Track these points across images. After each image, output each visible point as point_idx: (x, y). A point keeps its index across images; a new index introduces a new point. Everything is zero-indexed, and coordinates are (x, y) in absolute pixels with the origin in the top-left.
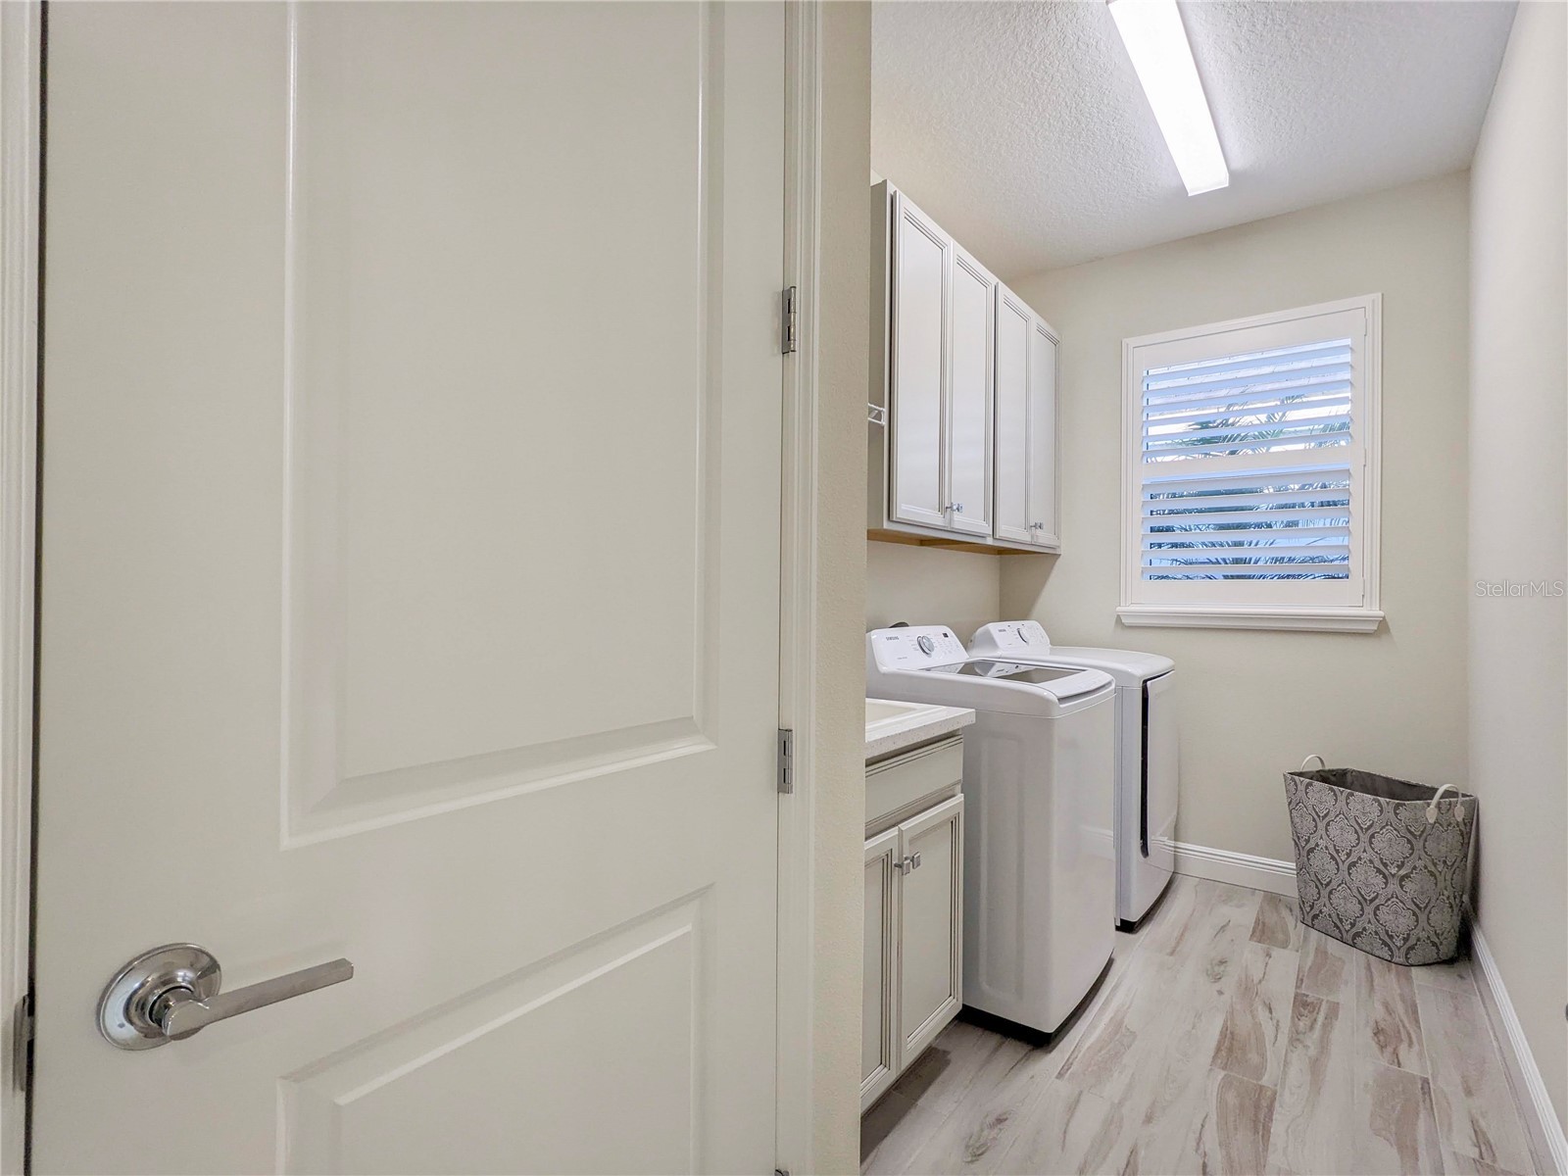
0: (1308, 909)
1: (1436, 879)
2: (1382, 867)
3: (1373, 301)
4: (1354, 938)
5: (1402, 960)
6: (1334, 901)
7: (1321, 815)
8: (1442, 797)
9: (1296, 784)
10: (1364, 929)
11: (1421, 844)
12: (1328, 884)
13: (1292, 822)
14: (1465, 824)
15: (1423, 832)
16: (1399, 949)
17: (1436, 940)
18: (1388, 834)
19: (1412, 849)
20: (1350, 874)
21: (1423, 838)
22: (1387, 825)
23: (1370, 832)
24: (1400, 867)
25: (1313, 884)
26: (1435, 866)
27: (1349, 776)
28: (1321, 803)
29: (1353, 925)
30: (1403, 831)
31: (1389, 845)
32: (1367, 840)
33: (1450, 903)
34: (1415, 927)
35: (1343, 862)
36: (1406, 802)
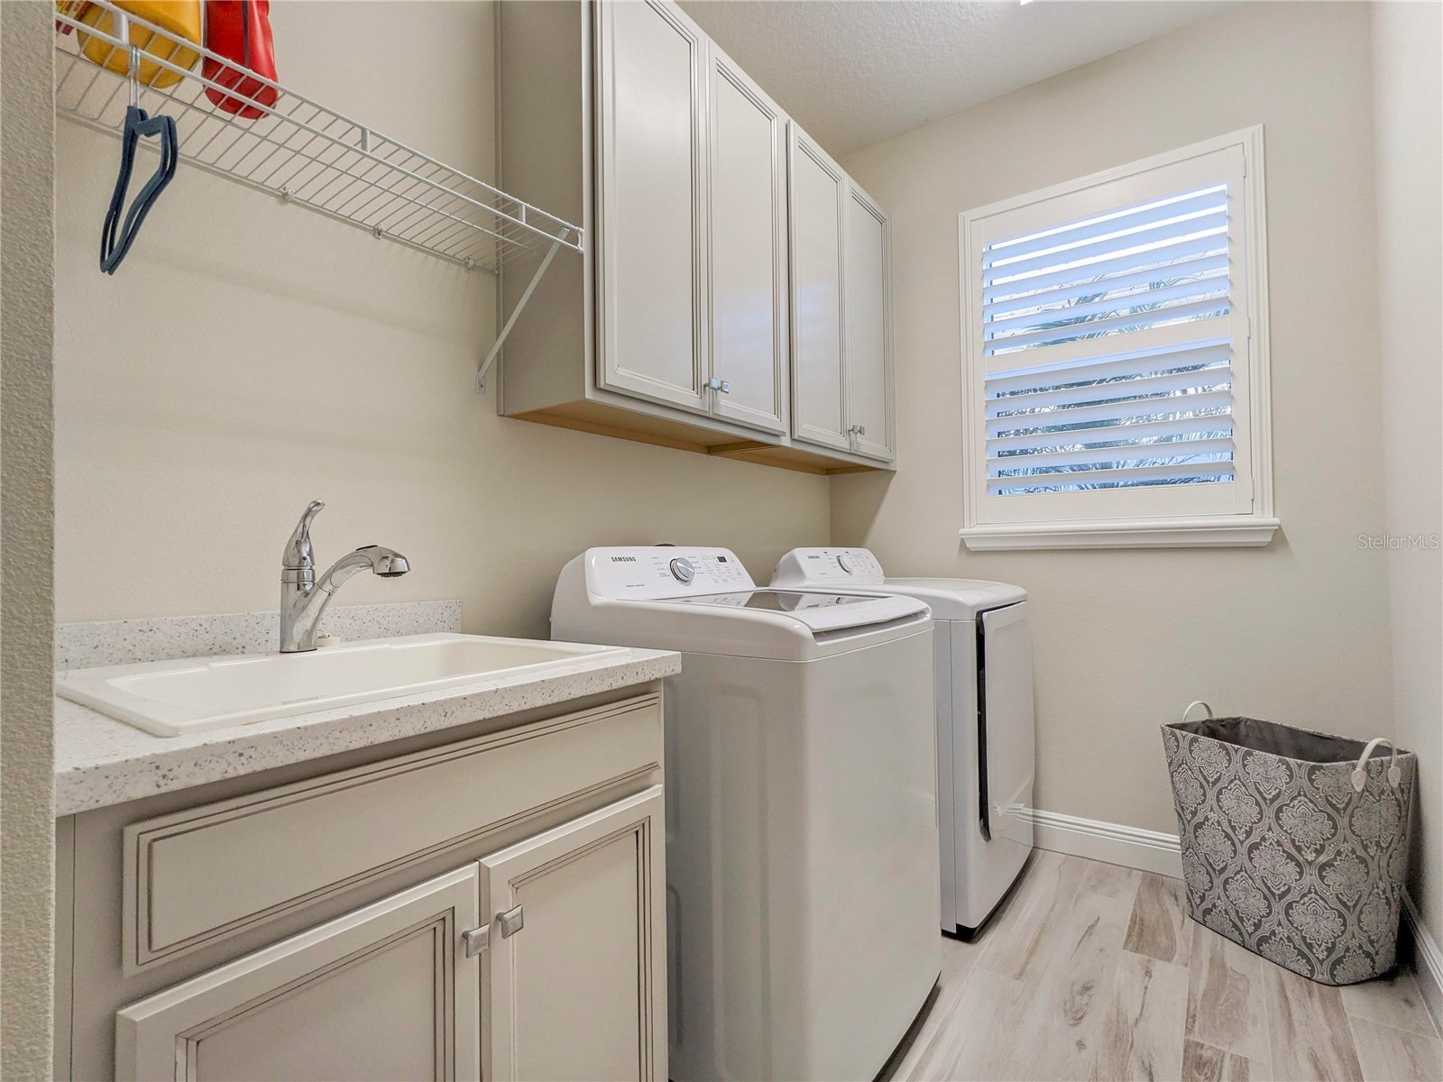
0: (1198, 901)
1: (1366, 866)
2: (1294, 852)
3: (1253, 134)
4: (1259, 945)
5: (1326, 977)
6: (1233, 894)
7: (1211, 780)
8: (1370, 757)
9: (1177, 740)
10: (1273, 933)
11: (1346, 819)
12: (1222, 870)
13: (1174, 788)
14: (1402, 791)
15: (1348, 804)
16: (1321, 962)
17: (1372, 951)
18: (1301, 807)
19: (1335, 827)
20: (1251, 859)
21: (1349, 811)
22: (1299, 795)
23: (1277, 804)
24: (1319, 852)
25: (1203, 871)
26: (1366, 851)
27: (1242, 727)
28: (1210, 764)
29: (1257, 926)
30: (1322, 802)
31: (1301, 821)
32: (1273, 815)
33: (1387, 898)
34: (1343, 932)
35: (1242, 842)
36: (1325, 765)
